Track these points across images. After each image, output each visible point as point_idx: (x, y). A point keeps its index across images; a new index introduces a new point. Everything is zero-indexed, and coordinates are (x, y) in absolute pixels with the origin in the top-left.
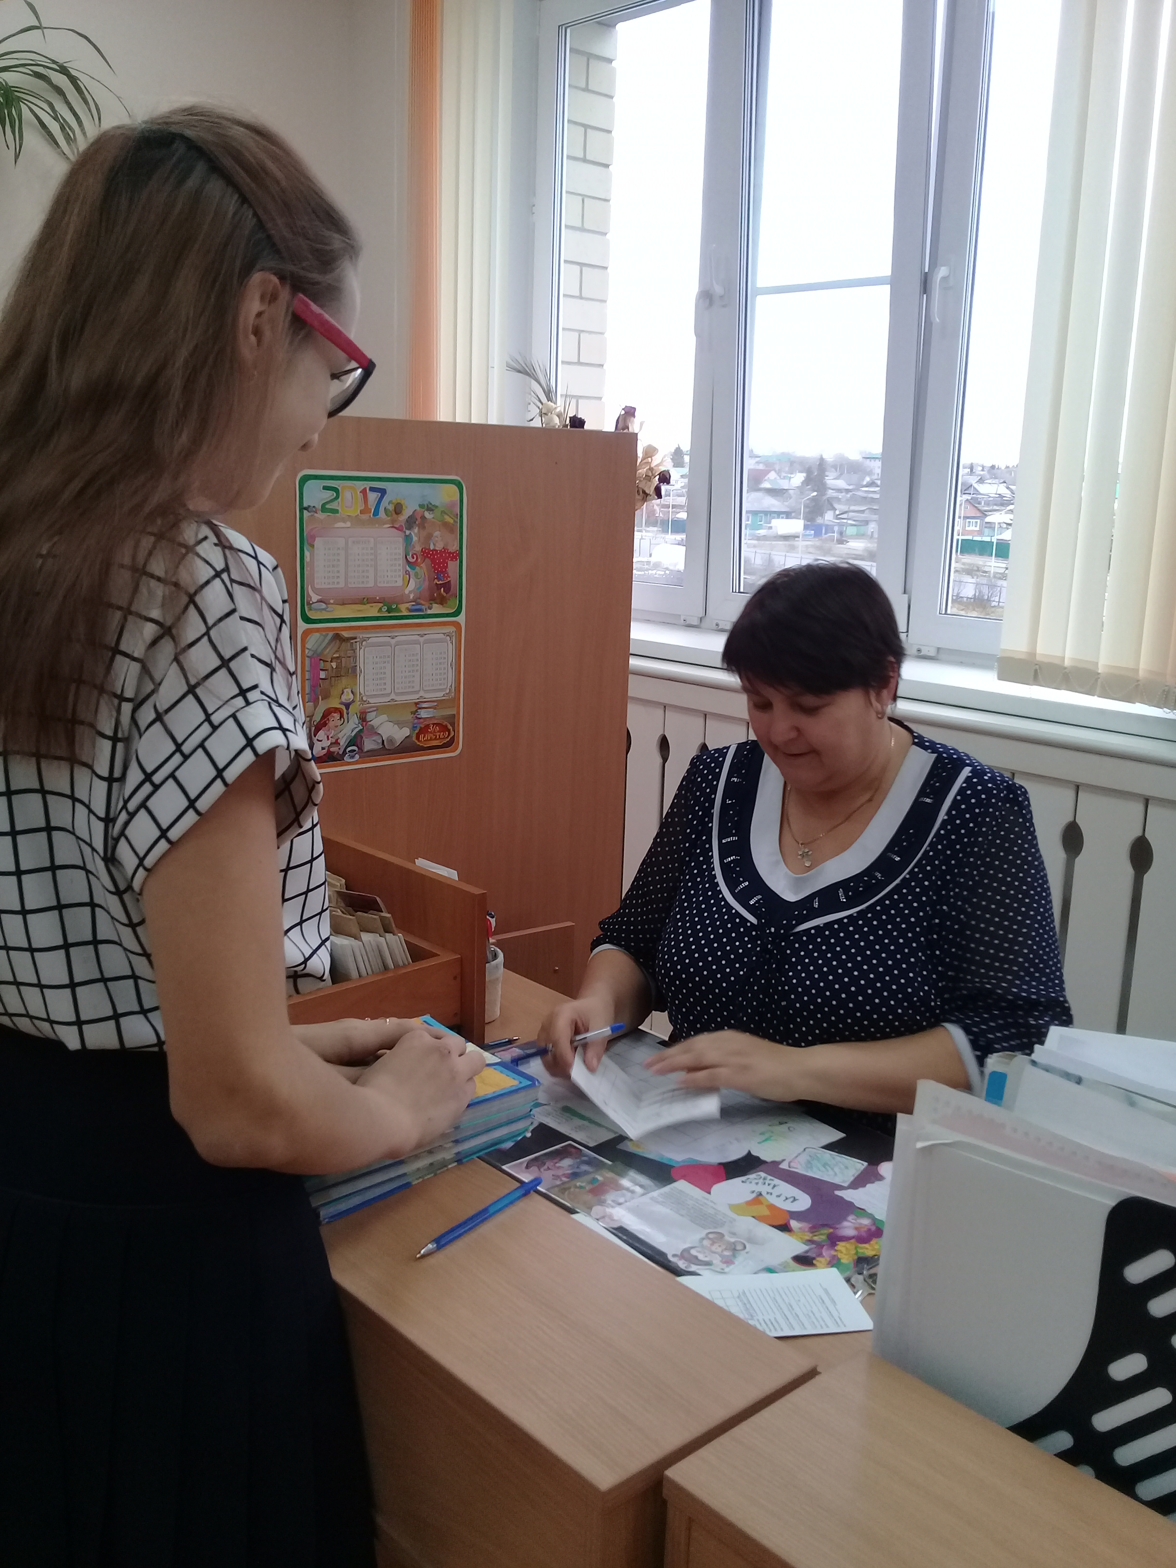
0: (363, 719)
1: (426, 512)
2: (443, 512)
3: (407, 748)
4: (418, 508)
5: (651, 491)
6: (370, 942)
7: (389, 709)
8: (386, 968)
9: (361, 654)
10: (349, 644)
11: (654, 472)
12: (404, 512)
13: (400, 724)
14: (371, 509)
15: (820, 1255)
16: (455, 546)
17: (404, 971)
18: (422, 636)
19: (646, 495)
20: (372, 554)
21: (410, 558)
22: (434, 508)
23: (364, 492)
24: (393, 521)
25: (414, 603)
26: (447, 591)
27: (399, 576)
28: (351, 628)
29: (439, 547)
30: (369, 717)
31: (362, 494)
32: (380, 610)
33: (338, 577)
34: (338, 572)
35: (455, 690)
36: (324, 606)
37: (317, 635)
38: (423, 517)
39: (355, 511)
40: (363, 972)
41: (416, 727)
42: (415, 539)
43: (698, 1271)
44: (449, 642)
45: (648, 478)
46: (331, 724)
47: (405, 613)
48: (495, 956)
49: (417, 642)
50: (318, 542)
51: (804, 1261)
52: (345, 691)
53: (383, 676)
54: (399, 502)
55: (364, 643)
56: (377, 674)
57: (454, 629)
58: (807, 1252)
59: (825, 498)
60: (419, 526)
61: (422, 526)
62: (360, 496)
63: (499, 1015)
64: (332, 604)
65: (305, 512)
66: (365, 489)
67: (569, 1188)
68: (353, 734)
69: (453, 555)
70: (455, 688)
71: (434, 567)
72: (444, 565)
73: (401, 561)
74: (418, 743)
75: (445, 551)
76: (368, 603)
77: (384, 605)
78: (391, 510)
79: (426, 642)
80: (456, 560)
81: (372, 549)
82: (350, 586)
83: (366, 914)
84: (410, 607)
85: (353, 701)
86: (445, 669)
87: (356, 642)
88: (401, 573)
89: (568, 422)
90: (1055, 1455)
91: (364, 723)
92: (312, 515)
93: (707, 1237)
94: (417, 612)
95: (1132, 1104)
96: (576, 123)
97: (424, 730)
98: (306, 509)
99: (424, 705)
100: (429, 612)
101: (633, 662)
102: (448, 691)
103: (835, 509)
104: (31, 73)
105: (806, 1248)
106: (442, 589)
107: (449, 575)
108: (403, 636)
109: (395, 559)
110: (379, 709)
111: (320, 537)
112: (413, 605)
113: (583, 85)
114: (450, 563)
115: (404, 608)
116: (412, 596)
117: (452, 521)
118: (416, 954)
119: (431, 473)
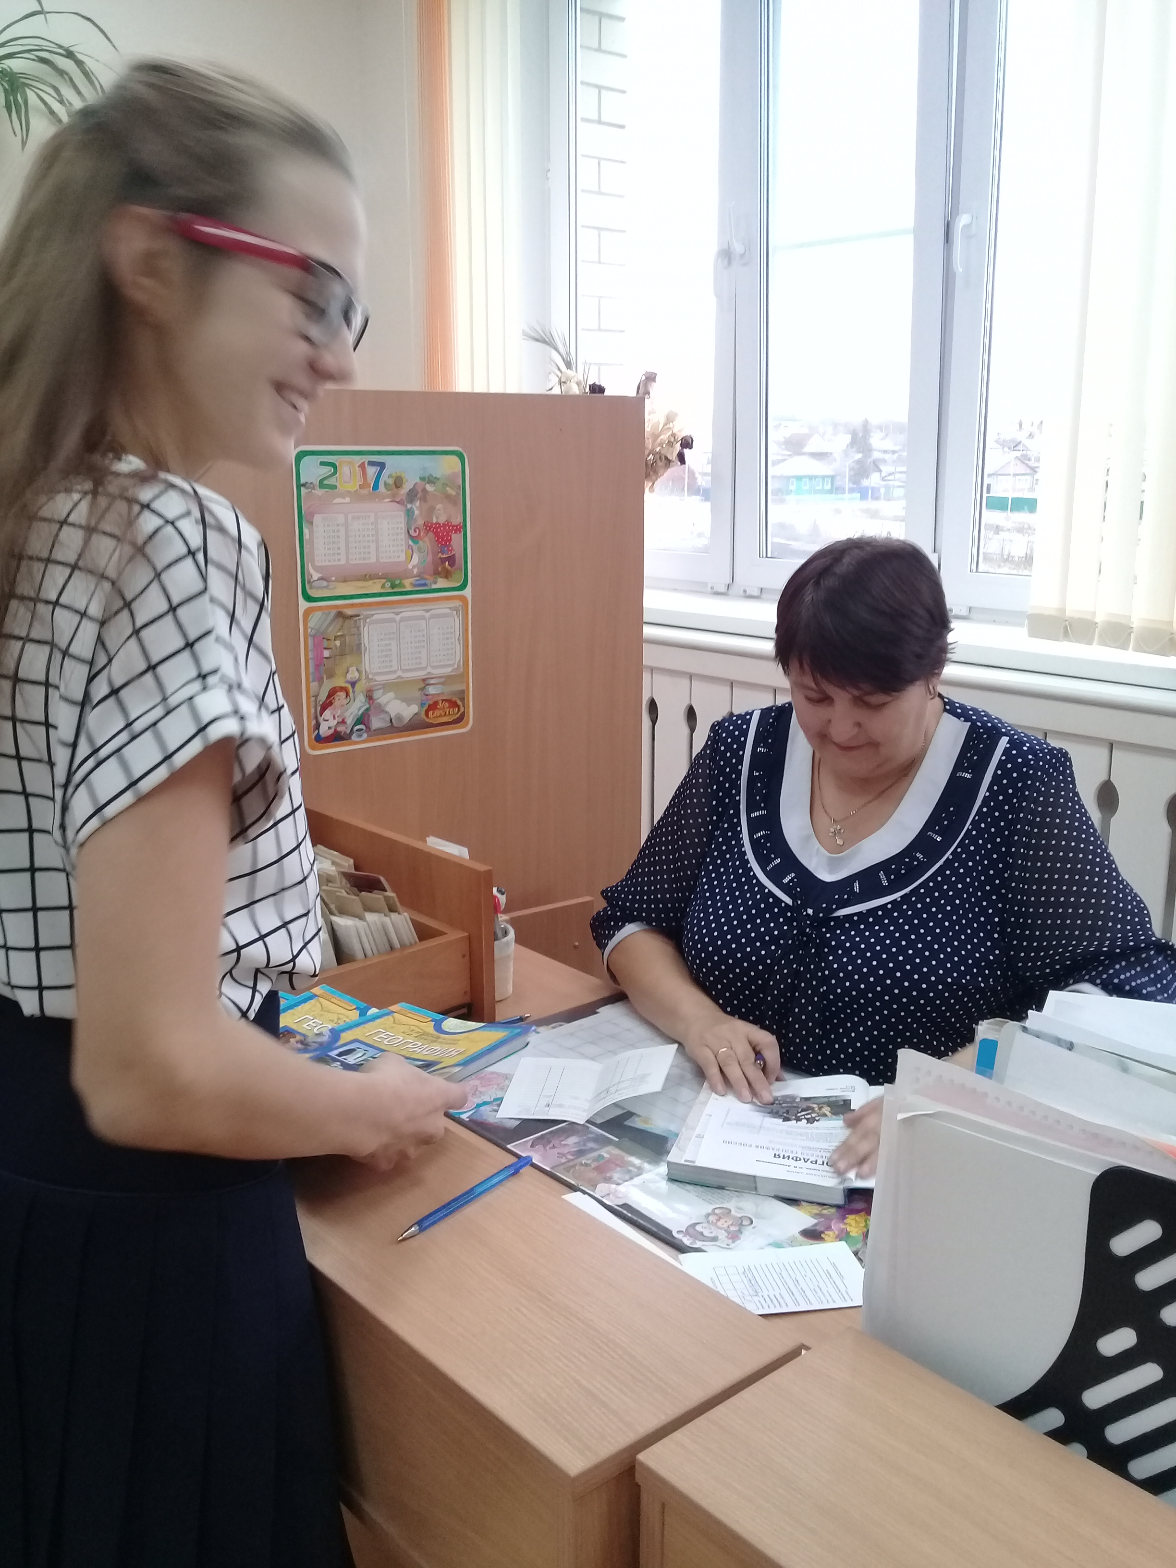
0: (370, 697)
1: (427, 484)
2: (445, 485)
3: (415, 725)
4: (418, 480)
5: (673, 456)
6: (376, 923)
7: (397, 686)
8: (392, 948)
9: (365, 631)
10: (352, 621)
11: (676, 438)
12: (404, 486)
13: (408, 701)
14: (371, 485)
15: (829, 1228)
16: (459, 518)
17: (411, 950)
18: (427, 611)
19: (668, 462)
20: (372, 529)
21: (412, 532)
22: (434, 480)
23: (362, 466)
24: (394, 495)
25: (418, 578)
26: (452, 564)
27: (402, 551)
28: (353, 605)
29: (442, 520)
30: (376, 695)
31: (360, 469)
32: (383, 586)
33: (339, 554)
34: (339, 548)
35: (464, 665)
36: (325, 583)
37: (318, 614)
38: (424, 490)
39: (353, 486)
40: (369, 953)
41: (424, 704)
42: (417, 512)
43: (703, 1248)
44: (456, 617)
45: (670, 444)
46: (337, 703)
47: (409, 589)
48: (506, 933)
49: (422, 618)
50: (317, 519)
51: (813, 1235)
52: (351, 669)
53: (388, 653)
54: (399, 474)
55: (368, 620)
56: (382, 651)
57: (461, 603)
58: (815, 1225)
59: (870, 460)
60: (421, 499)
61: (424, 499)
62: (358, 470)
63: (511, 992)
64: (333, 581)
65: (302, 489)
66: (363, 463)
67: (575, 1166)
68: (360, 712)
69: (457, 528)
70: (463, 662)
71: (437, 541)
72: (447, 538)
73: (403, 536)
74: (427, 720)
75: (448, 523)
76: (370, 579)
77: (387, 581)
78: (391, 483)
79: (433, 617)
80: (460, 532)
81: (372, 524)
82: (352, 562)
83: (369, 894)
84: (414, 582)
85: (359, 679)
86: (452, 643)
87: (360, 619)
88: (404, 548)
89: (588, 390)
90: (1046, 1434)
91: (371, 702)
92: (309, 492)
93: (713, 1212)
94: (422, 588)
95: (1125, 1070)
96: (589, 84)
97: (433, 707)
98: (303, 485)
99: (432, 681)
100: (434, 586)
101: (648, 631)
102: (456, 666)
103: (880, 471)
104: (36, 58)
105: (814, 1221)
106: (447, 563)
107: (454, 548)
108: (408, 612)
109: (397, 534)
110: (387, 687)
111: (320, 514)
112: (417, 580)
113: (596, 46)
114: (454, 536)
115: (408, 585)
116: (415, 571)
117: (454, 493)
118: (424, 933)
119: (432, 445)
